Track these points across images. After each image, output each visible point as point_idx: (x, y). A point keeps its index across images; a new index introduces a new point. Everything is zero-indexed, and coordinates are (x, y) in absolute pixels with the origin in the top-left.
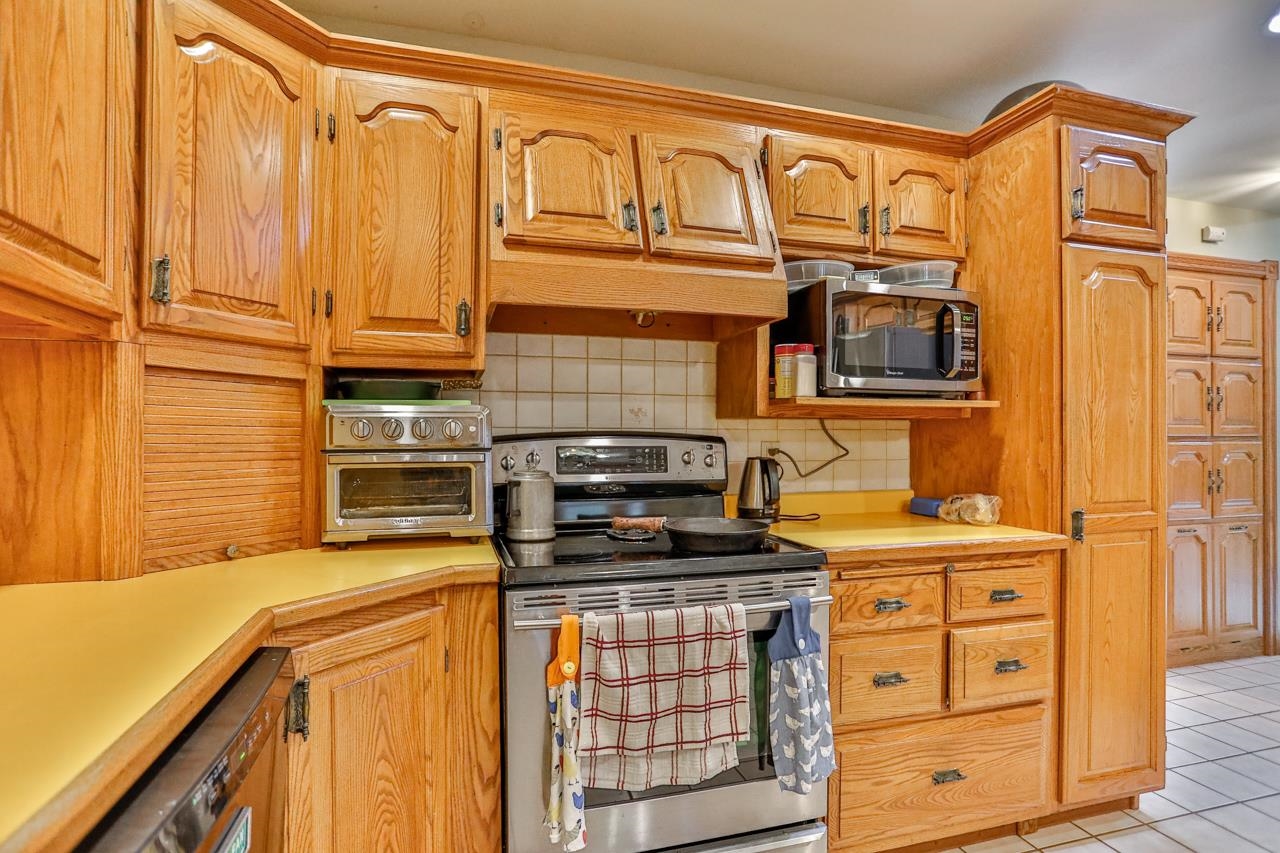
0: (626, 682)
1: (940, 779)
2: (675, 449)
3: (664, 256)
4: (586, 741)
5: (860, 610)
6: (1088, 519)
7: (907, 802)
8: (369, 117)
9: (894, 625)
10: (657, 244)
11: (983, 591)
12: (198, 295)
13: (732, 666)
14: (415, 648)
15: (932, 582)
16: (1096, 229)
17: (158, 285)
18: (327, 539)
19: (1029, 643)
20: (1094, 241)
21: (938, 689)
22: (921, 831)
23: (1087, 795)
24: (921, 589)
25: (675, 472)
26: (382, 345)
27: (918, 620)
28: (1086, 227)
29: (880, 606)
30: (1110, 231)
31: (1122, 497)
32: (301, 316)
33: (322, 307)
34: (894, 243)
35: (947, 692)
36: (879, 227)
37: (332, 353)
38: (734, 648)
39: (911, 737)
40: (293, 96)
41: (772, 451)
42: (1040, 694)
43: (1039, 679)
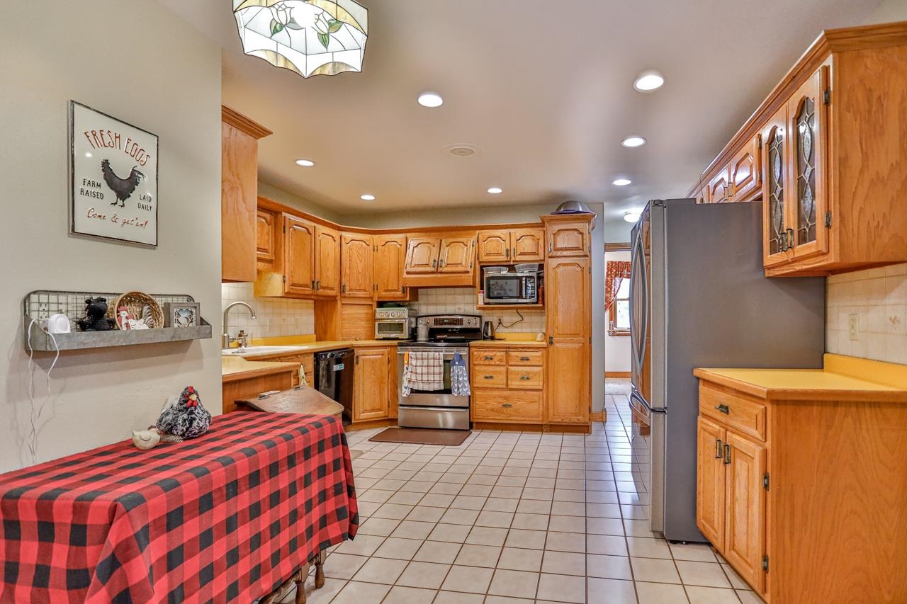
0: (416, 366)
1: (505, 406)
2: (465, 319)
3: (441, 273)
4: (409, 377)
5: (480, 359)
6: (555, 339)
7: (495, 410)
8: (384, 245)
9: (491, 363)
10: (440, 269)
11: (518, 357)
12: (350, 290)
13: (440, 366)
14: (380, 356)
15: (502, 353)
16: (559, 253)
17: (344, 290)
18: (376, 337)
19: (533, 373)
20: (558, 257)
21: (505, 382)
22: (501, 419)
23: (557, 420)
24: (500, 354)
25: (465, 325)
26: (387, 296)
27: (498, 363)
28: (555, 254)
29: (486, 358)
30: (565, 253)
31: (569, 333)
32: (371, 291)
33: (376, 288)
34: (519, 258)
35: (507, 383)
36: (512, 254)
37: (378, 298)
38: (439, 362)
39: (496, 393)
40: (368, 245)
41: (500, 320)
42: (537, 388)
43: (537, 383)
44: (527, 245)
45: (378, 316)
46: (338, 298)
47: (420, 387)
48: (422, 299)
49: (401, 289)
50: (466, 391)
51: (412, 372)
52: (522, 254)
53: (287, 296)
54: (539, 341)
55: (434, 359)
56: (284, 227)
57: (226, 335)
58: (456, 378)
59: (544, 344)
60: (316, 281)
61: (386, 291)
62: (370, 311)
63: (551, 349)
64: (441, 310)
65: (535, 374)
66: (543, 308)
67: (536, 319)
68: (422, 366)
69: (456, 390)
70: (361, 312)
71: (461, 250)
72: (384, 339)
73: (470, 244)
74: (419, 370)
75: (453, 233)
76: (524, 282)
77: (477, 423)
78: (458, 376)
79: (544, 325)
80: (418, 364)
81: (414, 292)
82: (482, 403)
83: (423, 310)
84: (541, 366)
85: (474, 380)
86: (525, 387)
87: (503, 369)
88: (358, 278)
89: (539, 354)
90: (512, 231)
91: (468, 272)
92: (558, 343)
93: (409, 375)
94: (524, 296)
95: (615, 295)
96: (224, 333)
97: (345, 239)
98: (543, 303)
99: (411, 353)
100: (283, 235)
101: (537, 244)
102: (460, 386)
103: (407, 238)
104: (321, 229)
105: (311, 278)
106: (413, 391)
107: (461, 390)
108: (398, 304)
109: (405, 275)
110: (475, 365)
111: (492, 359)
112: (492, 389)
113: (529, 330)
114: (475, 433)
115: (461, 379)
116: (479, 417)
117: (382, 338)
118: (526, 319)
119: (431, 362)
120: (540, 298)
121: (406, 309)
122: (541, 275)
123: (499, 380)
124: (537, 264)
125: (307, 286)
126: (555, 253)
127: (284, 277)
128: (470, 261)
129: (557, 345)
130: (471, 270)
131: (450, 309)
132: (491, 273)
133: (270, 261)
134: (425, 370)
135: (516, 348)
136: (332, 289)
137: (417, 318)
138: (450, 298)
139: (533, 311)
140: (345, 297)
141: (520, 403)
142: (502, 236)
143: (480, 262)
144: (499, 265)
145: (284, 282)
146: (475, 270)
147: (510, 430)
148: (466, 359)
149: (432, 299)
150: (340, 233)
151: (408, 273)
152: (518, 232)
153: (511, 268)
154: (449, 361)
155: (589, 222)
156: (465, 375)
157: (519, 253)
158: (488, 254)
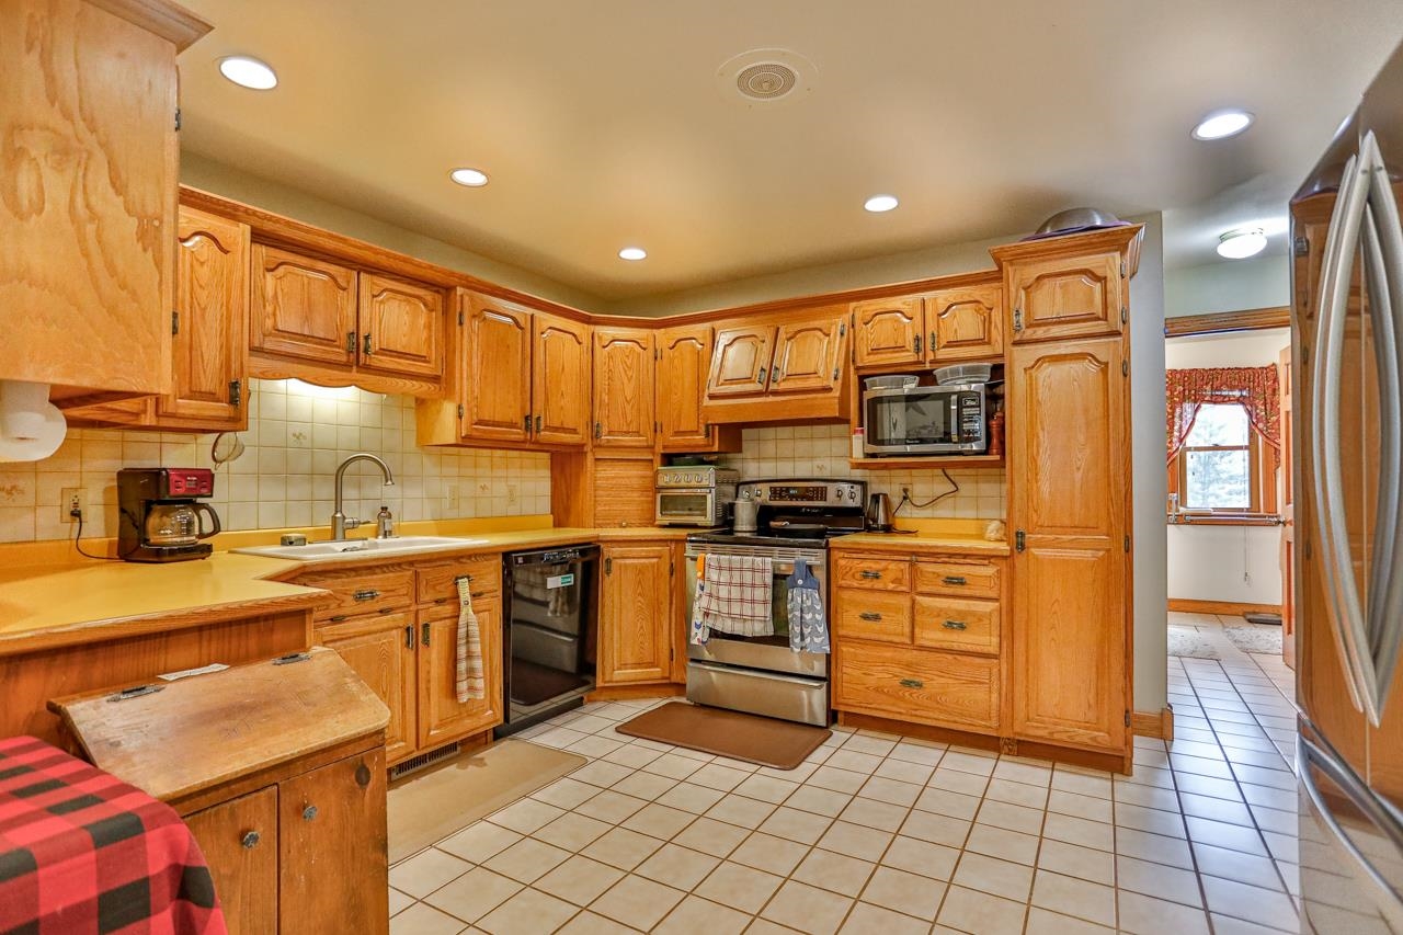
0: (719, 584)
1: (907, 683)
2: (832, 489)
3: (775, 393)
4: (704, 604)
5: (853, 576)
6: (1030, 538)
7: (885, 690)
8: (673, 347)
9: (876, 587)
10: (773, 387)
11: (939, 576)
12: (610, 433)
13: (765, 586)
14: (655, 560)
15: (902, 566)
16: (1040, 333)
17: (598, 432)
18: (657, 523)
19: (973, 614)
20: (1037, 341)
21: (907, 630)
22: (899, 712)
23: (1037, 732)
24: (894, 568)
25: (831, 500)
26: (678, 443)
27: (891, 586)
28: (1028, 334)
29: (866, 575)
30: (1056, 331)
31: (1067, 522)
32: (650, 433)
33: (659, 429)
34: (943, 354)
35: (913, 632)
36: (929, 346)
37: (664, 447)
38: (763, 578)
39: (888, 653)
40: (644, 349)
41: (905, 490)
42: (986, 650)
43: (985, 639)
44: (965, 323)
45: (661, 483)
46: (588, 448)
47: (726, 626)
48: (749, 448)
49: (703, 429)
50: (819, 642)
51: (711, 595)
52: (950, 344)
53: (467, 442)
54: (992, 540)
55: (753, 570)
56: (461, 315)
57: (339, 515)
58: (798, 614)
59: (1004, 547)
60: (535, 416)
61: (677, 433)
62: (650, 473)
63: (1020, 560)
64: (786, 470)
65: (980, 618)
66: (1001, 464)
67: (988, 489)
68: (730, 584)
69: (797, 640)
70: (633, 475)
71: (816, 341)
72: (672, 526)
73: (835, 331)
74: (723, 592)
75: (803, 311)
76: (954, 407)
77: (846, 713)
78: (802, 611)
79: (1005, 503)
80: (722, 580)
81: (732, 435)
82: (857, 673)
83: (752, 470)
84: (996, 600)
85: (840, 622)
86: (955, 646)
87: (905, 602)
88: (624, 414)
89: (990, 571)
90: (927, 295)
91: (829, 390)
92: (1038, 547)
93: (705, 599)
94: (955, 438)
95: (1181, 440)
96: (336, 512)
97: (600, 338)
98: (1003, 453)
99: (709, 555)
100: (458, 328)
101: (987, 322)
102: (807, 631)
103: (713, 329)
104: (546, 320)
105: (523, 409)
106: (714, 634)
107: (808, 640)
108: (699, 459)
109: (706, 402)
110: (840, 587)
111: (877, 577)
112: (878, 643)
113: (971, 514)
114: (839, 734)
115: (808, 617)
116: (850, 702)
117: (667, 523)
118: (966, 488)
119: (748, 578)
120: (995, 441)
121: (712, 468)
122: (998, 391)
123: (895, 625)
124: (988, 364)
125: (512, 425)
126: (1029, 331)
127: (460, 407)
128: (834, 368)
129: (1034, 551)
130: (837, 386)
131: (803, 469)
132: (878, 389)
133: (435, 379)
134: (735, 592)
135: (934, 555)
136: (574, 431)
137: (738, 485)
138: (802, 446)
139: (981, 471)
140: (600, 446)
141: (943, 680)
142: (906, 309)
143: (857, 369)
144: (900, 371)
145: (460, 417)
146: (845, 386)
147: (921, 737)
148: (820, 575)
149: (769, 449)
150: (592, 327)
151: (712, 397)
152: (942, 297)
153: (927, 377)
154: (784, 577)
155: (1123, 249)
156: (818, 608)
157: (943, 342)
158: (875, 351)
